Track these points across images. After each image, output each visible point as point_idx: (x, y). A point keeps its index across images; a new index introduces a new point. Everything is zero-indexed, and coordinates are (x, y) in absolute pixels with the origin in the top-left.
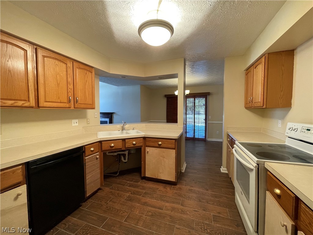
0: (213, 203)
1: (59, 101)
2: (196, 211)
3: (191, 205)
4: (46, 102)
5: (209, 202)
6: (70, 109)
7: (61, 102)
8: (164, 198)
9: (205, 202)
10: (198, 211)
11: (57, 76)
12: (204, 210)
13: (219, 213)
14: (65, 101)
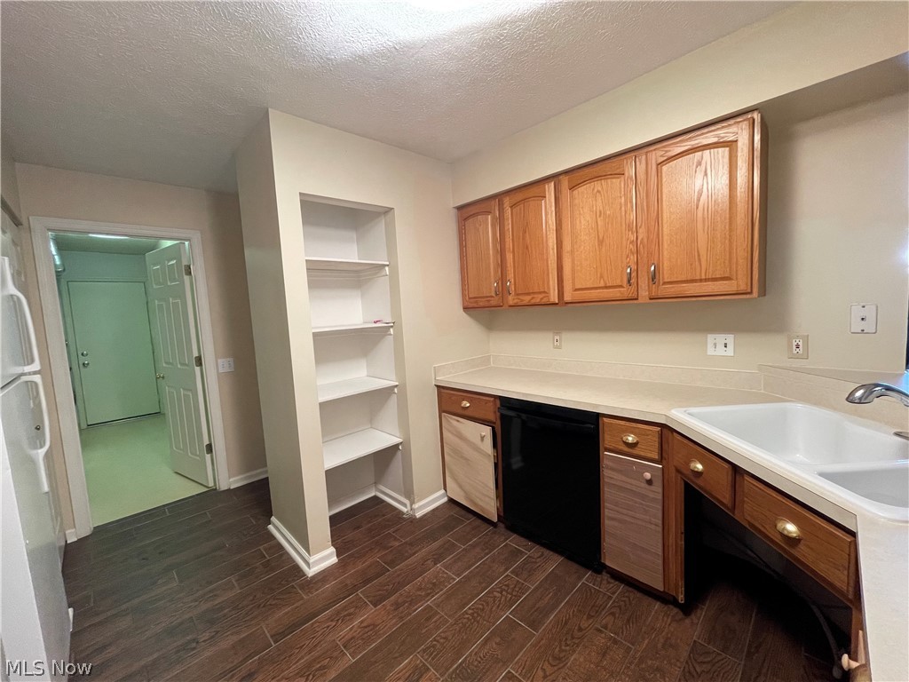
1: (602, 284)
4: (576, 290)
6: (635, 302)
7: (606, 287)
11: (599, 219)
14: (619, 283)
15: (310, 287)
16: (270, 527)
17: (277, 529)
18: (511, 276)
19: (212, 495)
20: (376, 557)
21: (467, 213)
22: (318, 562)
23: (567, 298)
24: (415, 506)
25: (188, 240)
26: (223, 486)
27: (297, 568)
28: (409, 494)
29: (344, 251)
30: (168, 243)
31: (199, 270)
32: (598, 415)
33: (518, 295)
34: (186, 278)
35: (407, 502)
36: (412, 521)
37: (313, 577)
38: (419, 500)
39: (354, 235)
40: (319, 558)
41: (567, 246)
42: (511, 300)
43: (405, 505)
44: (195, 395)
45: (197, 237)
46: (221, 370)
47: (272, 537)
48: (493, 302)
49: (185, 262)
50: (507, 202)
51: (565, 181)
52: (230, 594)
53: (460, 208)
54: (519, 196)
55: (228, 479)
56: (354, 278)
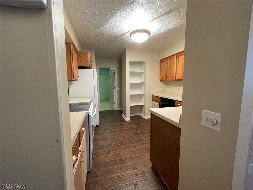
0: (111, 163)
2: (121, 151)
3: (126, 153)
4: (178, 77)
5: (114, 161)
8: (147, 151)
9: (117, 161)
10: (120, 151)
12: (117, 154)
13: (106, 156)
15: (130, 76)
16: (122, 115)
17: (123, 115)
18: (168, 74)
19: (115, 110)
20: (136, 121)
21: (162, 61)
22: (127, 119)
23: (177, 79)
24: (146, 117)
25: (115, 68)
26: (116, 110)
27: (125, 120)
28: (145, 115)
29: (138, 69)
30: (112, 68)
31: (116, 73)
32: (175, 101)
33: (169, 78)
34: (114, 74)
35: (144, 116)
36: (144, 119)
37: (126, 121)
38: (146, 116)
39: (140, 66)
40: (128, 119)
41: (177, 68)
42: (168, 79)
43: (144, 117)
44: (114, 93)
45: (116, 67)
46: (118, 90)
47: (122, 116)
48: (165, 80)
49: (114, 72)
50: (168, 59)
51: (178, 55)
52: (116, 120)
53: (161, 60)
54: (170, 58)
55: (117, 109)
56: (139, 74)
